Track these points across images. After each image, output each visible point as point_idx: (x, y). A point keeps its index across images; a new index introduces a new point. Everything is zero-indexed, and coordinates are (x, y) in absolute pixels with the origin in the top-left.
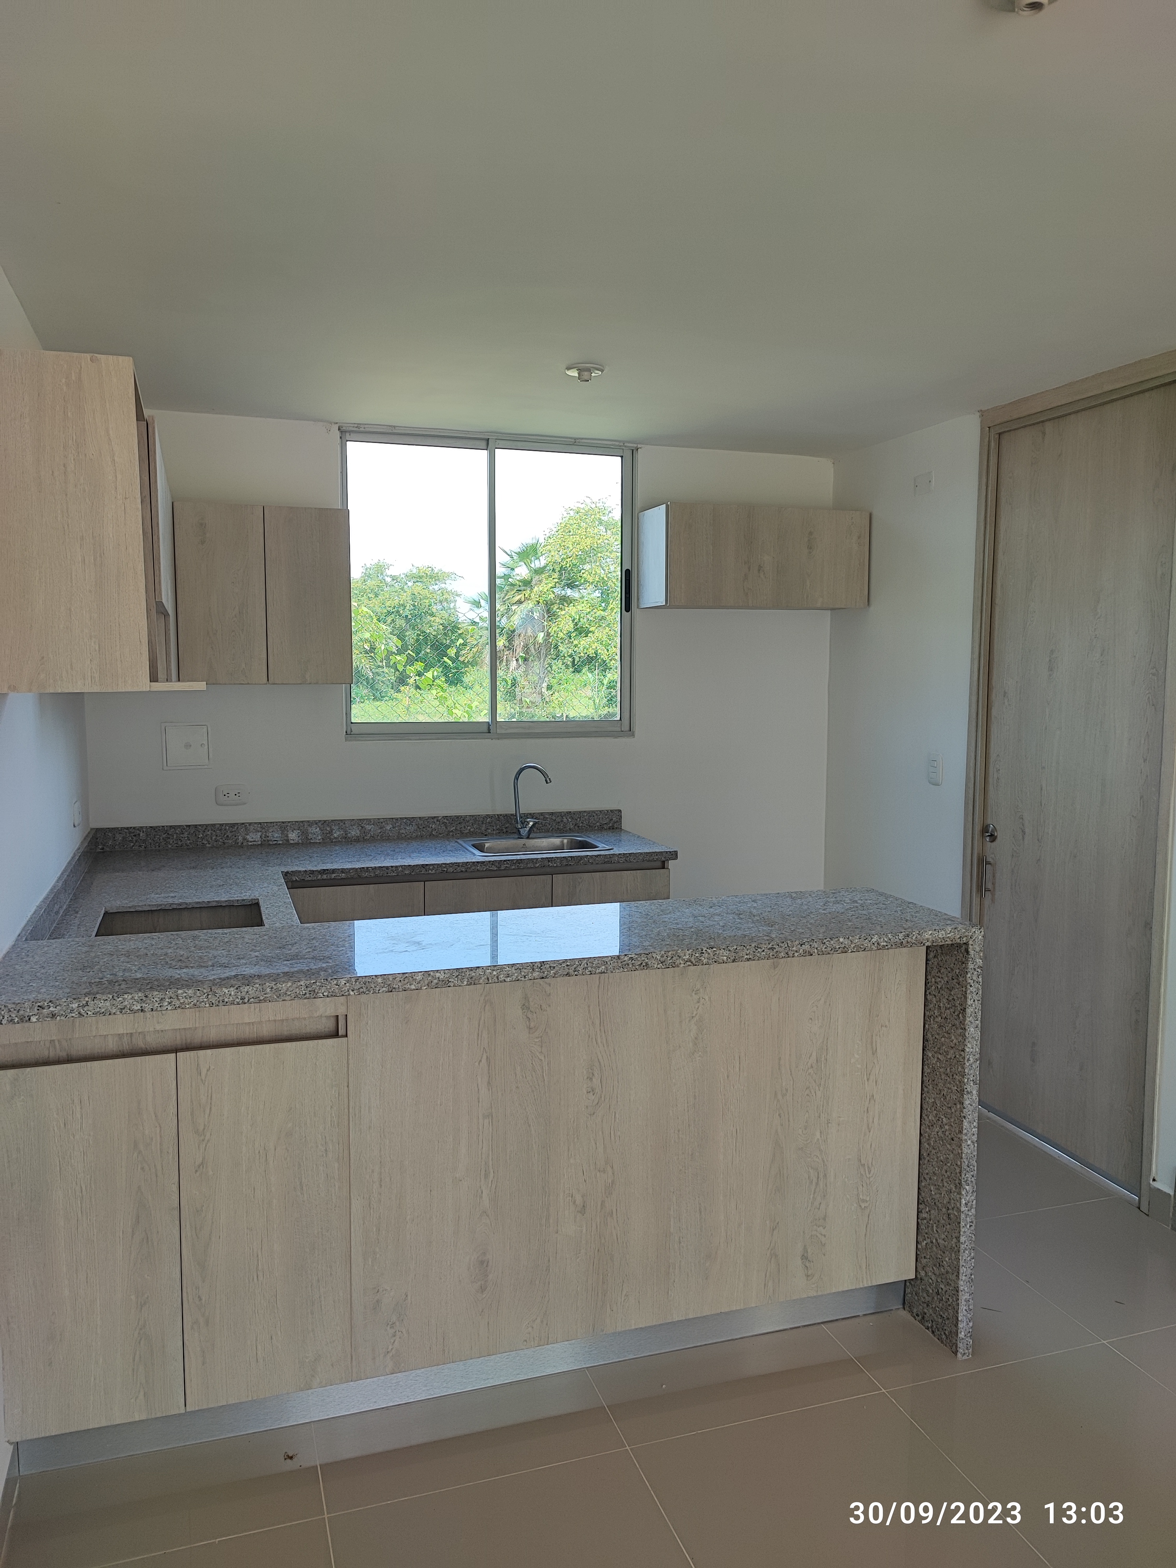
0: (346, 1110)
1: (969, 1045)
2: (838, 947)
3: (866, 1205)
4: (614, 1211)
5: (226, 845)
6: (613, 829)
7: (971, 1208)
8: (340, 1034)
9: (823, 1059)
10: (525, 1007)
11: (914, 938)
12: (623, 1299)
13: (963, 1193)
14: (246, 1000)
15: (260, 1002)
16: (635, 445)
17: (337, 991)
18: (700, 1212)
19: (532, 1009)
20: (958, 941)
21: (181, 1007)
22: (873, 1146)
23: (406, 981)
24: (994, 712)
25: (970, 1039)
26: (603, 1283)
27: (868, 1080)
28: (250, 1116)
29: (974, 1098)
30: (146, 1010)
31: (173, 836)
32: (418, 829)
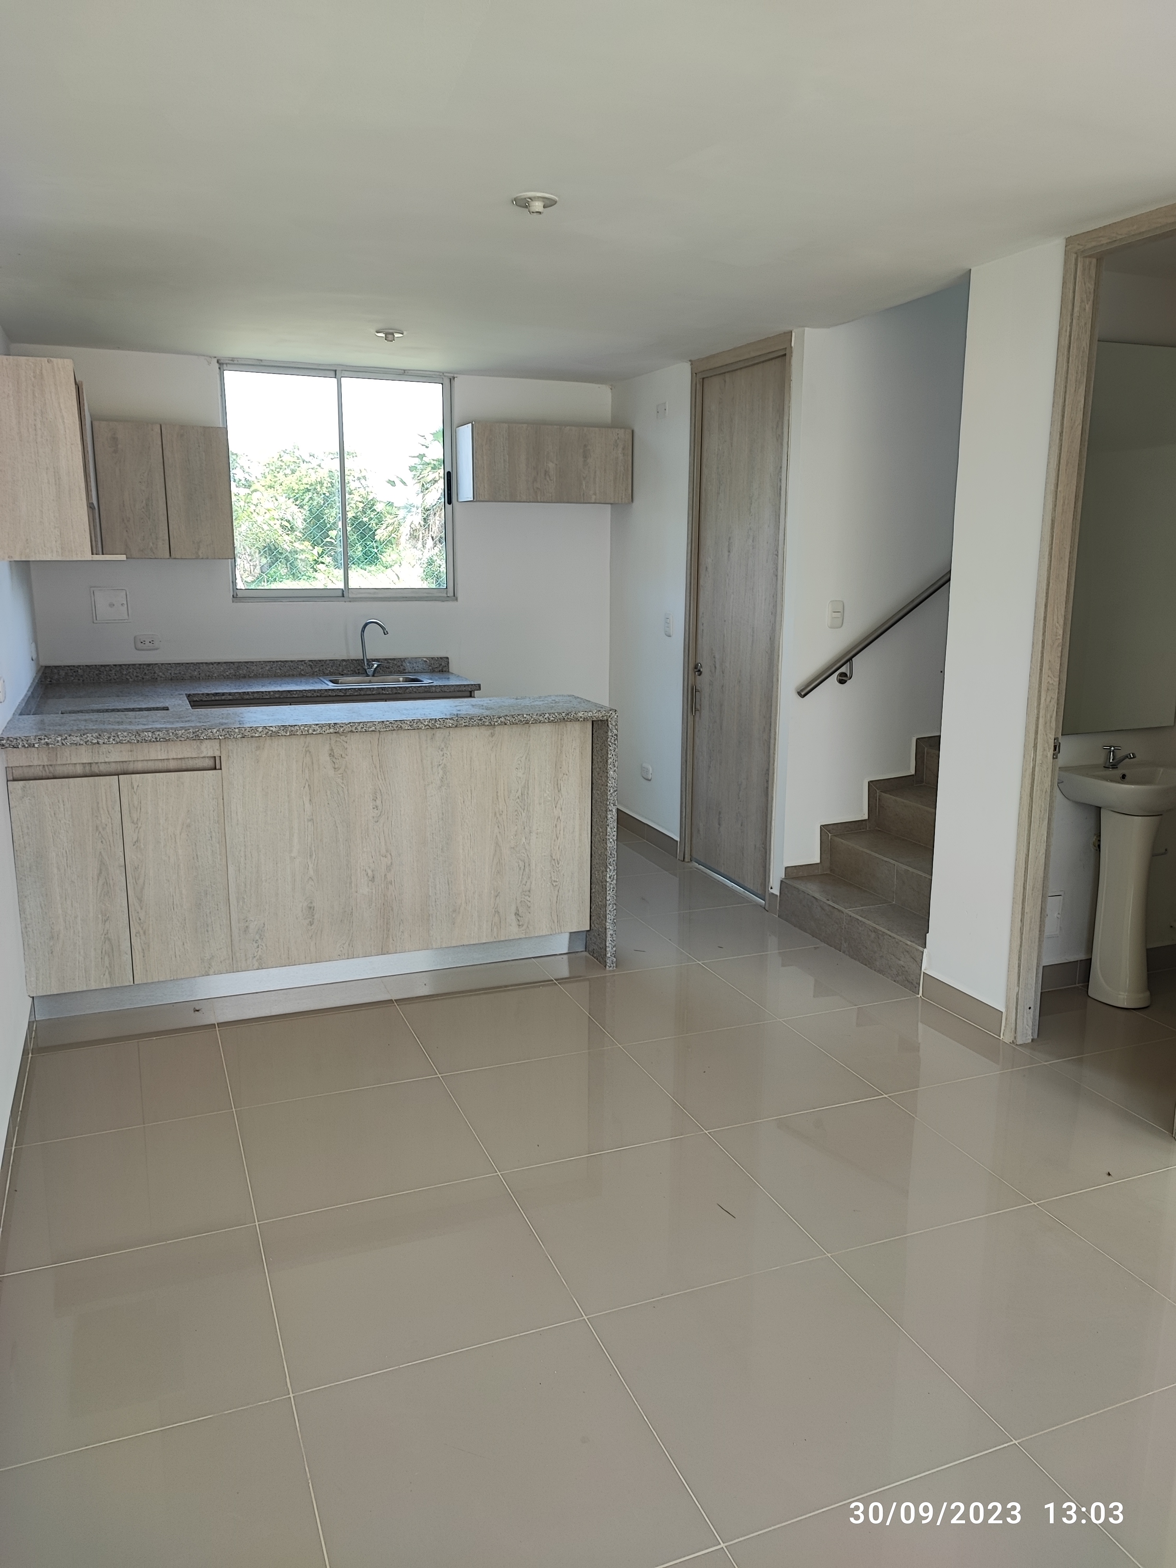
0: (223, 813)
1: (610, 782)
2: (523, 720)
3: (557, 884)
4: (393, 881)
5: (145, 680)
6: (442, 671)
7: (613, 879)
8: (217, 768)
9: (526, 793)
10: (331, 755)
11: (572, 716)
12: (400, 934)
13: (608, 870)
14: (158, 740)
15: (167, 741)
16: (452, 375)
17: (211, 736)
18: (449, 885)
19: (336, 757)
20: (601, 718)
21: (121, 742)
22: (560, 848)
23: (253, 731)
24: (701, 582)
25: (610, 778)
26: (387, 924)
27: (556, 807)
28: (164, 813)
29: (614, 814)
30: (100, 743)
31: (103, 672)
32: (290, 670)
